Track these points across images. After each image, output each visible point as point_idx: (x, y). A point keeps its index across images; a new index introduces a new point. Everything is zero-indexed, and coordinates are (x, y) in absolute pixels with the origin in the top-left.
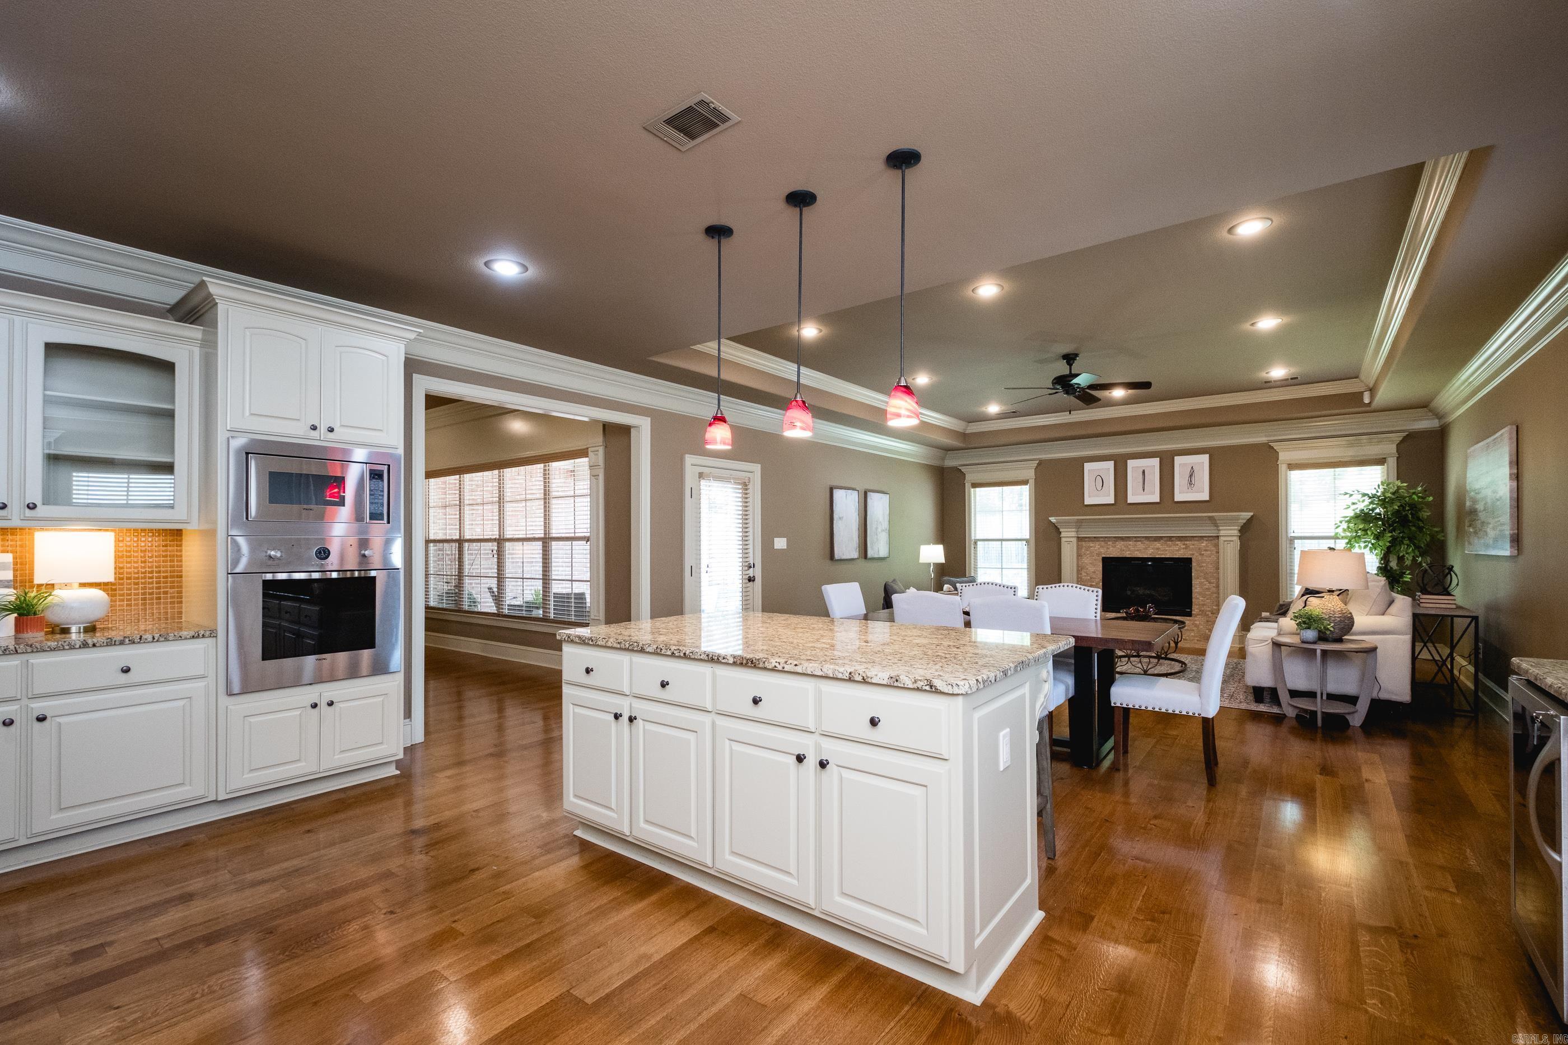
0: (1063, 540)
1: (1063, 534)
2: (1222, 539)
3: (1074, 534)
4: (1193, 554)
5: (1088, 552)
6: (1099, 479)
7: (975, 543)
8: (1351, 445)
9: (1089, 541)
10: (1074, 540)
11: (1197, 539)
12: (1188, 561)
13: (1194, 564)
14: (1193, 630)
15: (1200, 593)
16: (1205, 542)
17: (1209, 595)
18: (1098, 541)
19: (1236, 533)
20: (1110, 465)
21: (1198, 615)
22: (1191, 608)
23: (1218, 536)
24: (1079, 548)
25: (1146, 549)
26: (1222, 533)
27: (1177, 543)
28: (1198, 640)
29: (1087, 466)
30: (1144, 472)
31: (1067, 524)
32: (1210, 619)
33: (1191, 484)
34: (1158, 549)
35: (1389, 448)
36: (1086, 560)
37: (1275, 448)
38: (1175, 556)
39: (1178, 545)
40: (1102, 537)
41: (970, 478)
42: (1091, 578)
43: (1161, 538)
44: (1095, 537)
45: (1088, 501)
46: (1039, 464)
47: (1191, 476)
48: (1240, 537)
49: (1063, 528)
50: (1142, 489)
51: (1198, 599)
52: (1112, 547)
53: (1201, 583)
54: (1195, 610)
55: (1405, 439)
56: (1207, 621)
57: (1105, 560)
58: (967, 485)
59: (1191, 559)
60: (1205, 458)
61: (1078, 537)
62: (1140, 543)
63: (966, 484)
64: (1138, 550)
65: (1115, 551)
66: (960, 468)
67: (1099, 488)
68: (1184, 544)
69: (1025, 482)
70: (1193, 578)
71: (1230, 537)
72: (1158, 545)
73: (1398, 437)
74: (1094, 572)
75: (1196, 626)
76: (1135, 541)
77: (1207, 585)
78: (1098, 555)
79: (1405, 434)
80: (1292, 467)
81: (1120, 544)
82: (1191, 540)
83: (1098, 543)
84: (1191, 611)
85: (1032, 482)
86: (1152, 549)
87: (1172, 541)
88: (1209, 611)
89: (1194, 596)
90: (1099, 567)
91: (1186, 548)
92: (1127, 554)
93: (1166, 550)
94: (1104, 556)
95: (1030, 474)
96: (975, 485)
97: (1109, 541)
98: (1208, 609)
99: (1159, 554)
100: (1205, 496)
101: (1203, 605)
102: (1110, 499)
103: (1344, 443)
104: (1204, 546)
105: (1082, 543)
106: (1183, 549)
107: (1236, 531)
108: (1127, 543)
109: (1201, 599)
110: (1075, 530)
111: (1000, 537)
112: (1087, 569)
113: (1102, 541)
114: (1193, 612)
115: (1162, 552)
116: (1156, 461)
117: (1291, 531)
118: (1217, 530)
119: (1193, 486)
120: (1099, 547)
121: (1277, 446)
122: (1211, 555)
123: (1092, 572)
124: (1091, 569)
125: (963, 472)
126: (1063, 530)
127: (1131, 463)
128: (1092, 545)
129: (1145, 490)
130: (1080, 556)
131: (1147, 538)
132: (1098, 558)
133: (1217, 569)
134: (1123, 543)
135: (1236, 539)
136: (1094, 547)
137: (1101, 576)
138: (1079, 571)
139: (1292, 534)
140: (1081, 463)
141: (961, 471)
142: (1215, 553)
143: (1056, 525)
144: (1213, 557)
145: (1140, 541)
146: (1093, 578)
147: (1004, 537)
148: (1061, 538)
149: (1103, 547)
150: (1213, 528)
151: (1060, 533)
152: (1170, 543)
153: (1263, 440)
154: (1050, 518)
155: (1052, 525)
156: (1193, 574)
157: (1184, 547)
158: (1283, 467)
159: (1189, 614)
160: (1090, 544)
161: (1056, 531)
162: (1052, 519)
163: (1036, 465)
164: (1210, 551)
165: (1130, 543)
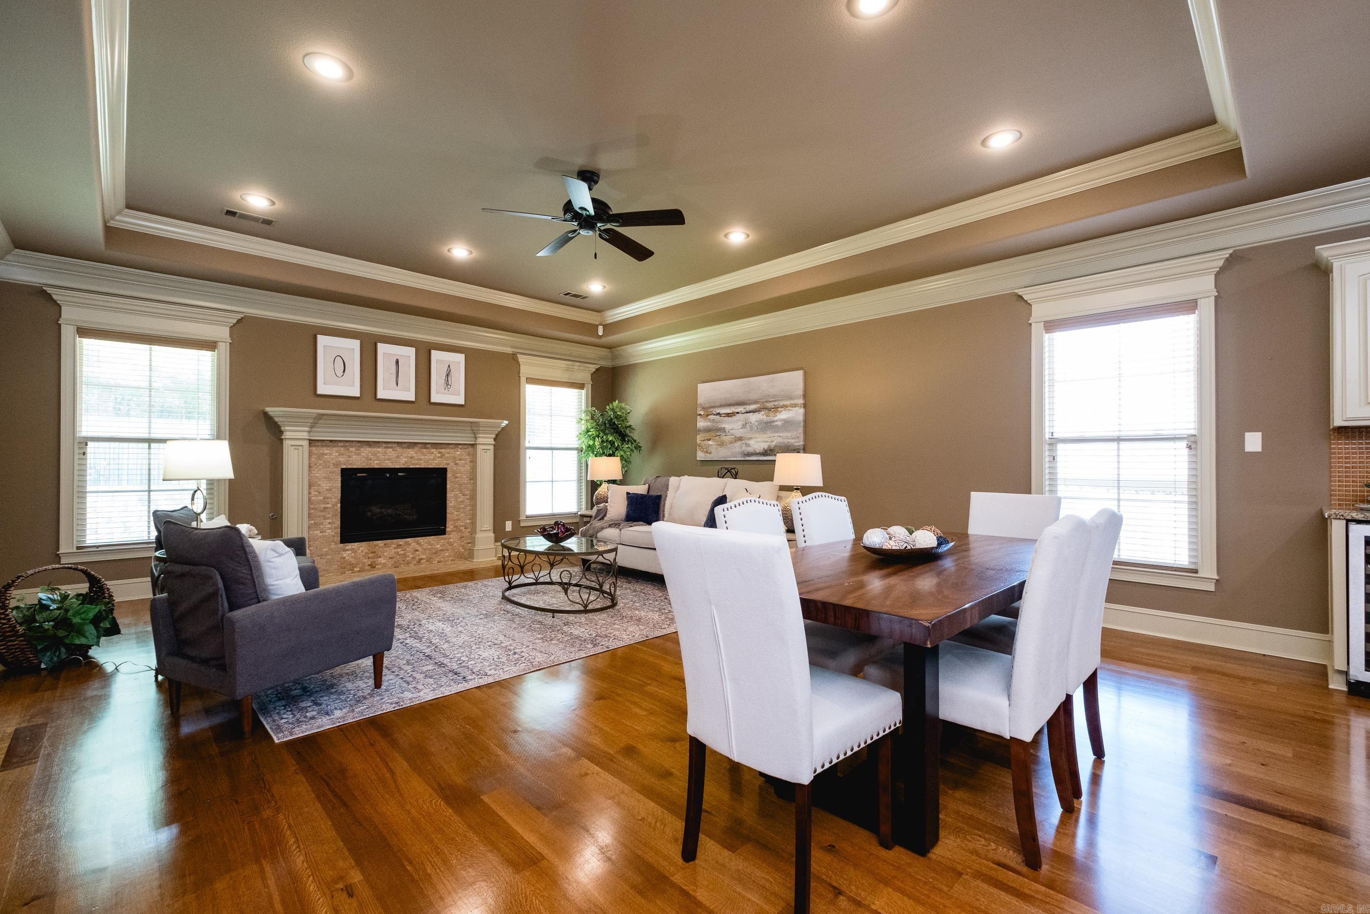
0: (287, 444)
1: (287, 435)
2: (479, 447)
3: (305, 435)
4: (449, 464)
5: (321, 462)
6: (339, 361)
7: (85, 442)
8: (567, 369)
9: (323, 446)
10: (306, 443)
11: (452, 446)
12: (442, 473)
13: (449, 475)
14: (448, 550)
15: (454, 507)
16: (459, 450)
17: (463, 508)
18: (335, 446)
19: (493, 442)
20: (355, 344)
21: (453, 531)
22: (445, 525)
23: (473, 445)
24: (310, 454)
25: (398, 457)
26: (480, 441)
27: (433, 450)
28: (452, 561)
29: (322, 340)
30: (397, 362)
31: (297, 420)
32: (463, 535)
33: (447, 384)
34: (411, 458)
35: (585, 374)
36: (318, 473)
37: (519, 360)
38: (430, 467)
39: (432, 453)
40: (340, 441)
41: (71, 314)
42: (325, 498)
43: (415, 444)
44: (331, 441)
45: (322, 389)
46: (239, 321)
47: (448, 375)
48: (494, 445)
49: (287, 425)
50: (395, 383)
51: (453, 513)
52: (356, 454)
53: (456, 496)
54: (450, 527)
55: (597, 369)
56: (461, 537)
57: (348, 475)
58: (67, 332)
59: (446, 469)
60: (460, 358)
61: (311, 442)
62: (391, 450)
63: (64, 326)
64: (389, 460)
65: (359, 459)
66: (49, 290)
67: (340, 371)
68: (439, 453)
69: (210, 345)
70: (448, 491)
71: (486, 443)
72: (412, 452)
73: (593, 368)
74: (329, 490)
75: (451, 544)
76: (385, 448)
77: (462, 498)
78: (336, 465)
79: (597, 367)
80: (532, 381)
81: (366, 451)
82: (446, 448)
83: (335, 449)
84: (445, 528)
85: (224, 348)
86: (406, 457)
87: (427, 448)
88: (463, 526)
89: (448, 511)
90: (337, 482)
91: (441, 457)
92: (375, 464)
93: (421, 460)
94: (344, 467)
95: (221, 333)
96: (84, 332)
97: (352, 447)
98: (462, 524)
99: (413, 464)
100: (461, 400)
101: (458, 520)
102: (355, 391)
103: (564, 366)
104: (459, 455)
105: (314, 449)
106: (439, 457)
107: (492, 440)
108: (375, 449)
109: (455, 513)
110: (307, 429)
111: (146, 436)
112: (319, 485)
113: (342, 447)
114: (448, 529)
115: (416, 462)
116: (411, 352)
117: (527, 442)
118: (476, 438)
119: (449, 387)
120: (337, 454)
121: (522, 359)
122: (467, 464)
123: (327, 490)
124: (325, 485)
125: (55, 301)
126: (287, 428)
127: (382, 348)
128: (328, 452)
129: (397, 384)
130: (310, 467)
131: (399, 444)
132: (336, 469)
133: (471, 479)
134: (370, 449)
135: (492, 447)
136: (331, 454)
137: (338, 494)
138: (310, 486)
139: (527, 445)
140: (312, 334)
141: (49, 297)
142: (471, 462)
143: (276, 419)
144: (468, 468)
145: (391, 447)
146: (328, 498)
147: (153, 436)
148: (282, 439)
149: (343, 455)
150: (473, 435)
151: (281, 432)
152: (425, 450)
153: (508, 350)
154: (267, 409)
155: (267, 418)
156: (448, 486)
157: (439, 455)
158: (523, 380)
159: (443, 532)
160: (326, 451)
161: (275, 430)
162: (271, 410)
163: (235, 321)
164: (465, 460)
165: (378, 450)
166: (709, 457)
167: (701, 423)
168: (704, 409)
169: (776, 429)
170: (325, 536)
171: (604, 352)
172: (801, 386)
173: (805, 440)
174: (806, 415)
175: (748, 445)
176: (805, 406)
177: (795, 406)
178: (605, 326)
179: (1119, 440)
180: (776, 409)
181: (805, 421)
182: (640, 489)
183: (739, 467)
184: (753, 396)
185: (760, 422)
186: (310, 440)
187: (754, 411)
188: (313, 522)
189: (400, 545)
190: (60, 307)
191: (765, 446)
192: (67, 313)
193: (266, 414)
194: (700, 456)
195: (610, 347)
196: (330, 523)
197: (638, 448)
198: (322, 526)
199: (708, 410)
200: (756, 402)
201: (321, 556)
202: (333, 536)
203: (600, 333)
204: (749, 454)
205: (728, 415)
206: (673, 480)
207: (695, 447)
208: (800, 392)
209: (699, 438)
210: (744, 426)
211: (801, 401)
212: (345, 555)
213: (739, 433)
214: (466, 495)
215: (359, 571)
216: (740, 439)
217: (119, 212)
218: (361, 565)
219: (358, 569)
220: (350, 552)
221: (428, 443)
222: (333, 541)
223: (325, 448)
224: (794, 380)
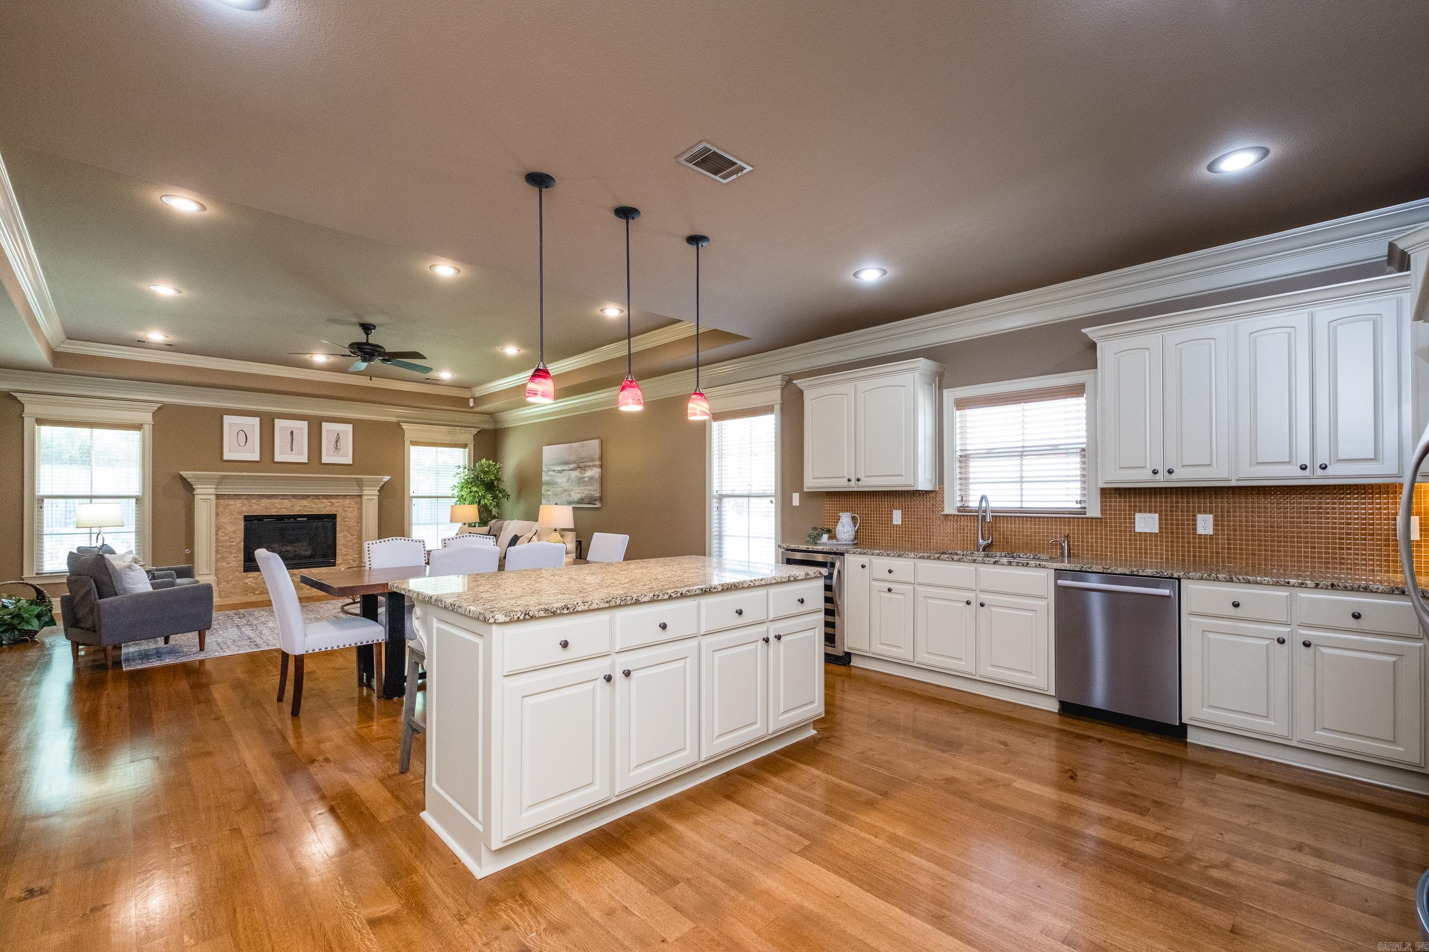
0: (197, 498)
1: (197, 491)
2: (365, 498)
3: (213, 491)
4: (338, 511)
5: (227, 511)
6: (242, 435)
7: (42, 499)
8: (451, 433)
9: (228, 499)
10: (213, 498)
11: (341, 497)
12: (333, 517)
13: (338, 520)
15: (343, 545)
16: (347, 500)
17: (351, 546)
18: (240, 499)
19: (377, 493)
20: (256, 421)
21: (342, 564)
22: (335, 559)
23: (360, 496)
24: (217, 506)
25: (293, 506)
26: (365, 492)
27: (323, 501)
29: (227, 419)
30: (292, 433)
31: (205, 480)
33: (337, 449)
34: (305, 506)
35: (468, 436)
36: (224, 519)
37: (403, 427)
38: (321, 513)
39: (324, 502)
40: (243, 495)
41: (31, 409)
42: (230, 538)
43: (308, 496)
44: (235, 495)
45: (227, 456)
46: (160, 408)
47: (337, 441)
48: (379, 496)
49: (198, 484)
50: (290, 449)
51: (341, 550)
52: (257, 505)
53: (345, 536)
54: (339, 560)
55: (478, 432)
57: (248, 519)
58: (28, 422)
59: (336, 515)
60: (349, 428)
61: (218, 497)
62: (286, 501)
63: (26, 419)
64: (285, 508)
65: (259, 509)
66: (15, 394)
67: (242, 442)
68: (330, 502)
69: (138, 427)
70: (337, 532)
71: (371, 495)
72: (305, 502)
73: (474, 431)
74: (234, 532)
76: (282, 499)
77: (350, 538)
78: (240, 513)
79: (479, 430)
80: (415, 443)
81: (265, 502)
82: (336, 499)
83: (239, 501)
84: (335, 562)
85: (148, 429)
86: (300, 506)
87: (319, 499)
88: (350, 559)
89: (338, 548)
90: (241, 525)
91: (332, 506)
92: (274, 512)
93: (313, 508)
94: (247, 514)
95: (147, 417)
96: (40, 421)
97: (252, 499)
99: (306, 512)
100: (349, 461)
101: (347, 555)
102: (256, 457)
104: (347, 504)
105: (221, 501)
106: (329, 506)
107: (377, 491)
108: (273, 500)
109: (344, 549)
110: (214, 486)
111: (89, 494)
112: (225, 528)
113: (245, 499)
114: (337, 562)
115: (309, 509)
116: (304, 425)
117: (411, 491)
118: (362, 490)
119: (338, 450)
120: (241, 505)
121: (405, 426)
122: (354, 511)
123: (232, 532)
124: (230, 528)
125: (19, 402)
126: (197, 486)
127: (278, 423)
128: (233, 503)
129: (292, 450)
130: (217, 514)
131: (294, 496)
132: (240, 516)
133: (358, 523)
134: (268, 501)
135: (376, 498)
136: (235, 505)
137: (242, 536)
138: (217, 531)
139: (412, 494)
140: (219, 415)
141: (15, 398)
142: (358, 509)
143: (189, 480)
144: (356, 513)
145: (287, 499)
146: (233, 538)
147: (94, 494)
148: (194, 495)
149: (245, 505)
150: (359, 488)
151: (194, 489)
152: (317, 501)
153: (394, 419)
154: (181, 473)
155: (183, 480)
156: (337, 529)
157: (330, 504)
158: (407, 442)
159: (334, 564)
160: (231, 502)
161: (188, 487)
162: (184, 473)
163: (156, 409)
164: (353, 508)
165: (276, 501)
167: (544, 478)
168: (546, 466)
170: (230, 567)
171: (487, 417)
172: (598, 451)
175: (570, 496)
177: (595, 466)
178: (475, 399)
179: (749, 496)
180: (585, 468)
184: (573, 458)
186: (216, 495)
188: (220, 556)
189: (295, 574)
190: (23, 405)
191: (579, 496)
192: (28, 409)
193: (181, 476)
194: (544, 503)
195: (490, 414)
196: (234, 557)
198: (227, 559)
199: (548, 467)
200: (574, 463)
201: (227, 582)
202: (237, 567)
203: (471, 404)
205: (559, 472)
206: (506, 523)
207: (541, 496)
208: (597, 456)
209: (544, 488)
211: (598, 463)
212: (247, 581)
214: (354, 535)
215: (259, 594)
217: (63, 342)
218: (261, 589)
219: (258, 592)
220: (252, 579)
221: (320, 495)
222: (237, 571)
223: (230, 501)
224: (594, 445)
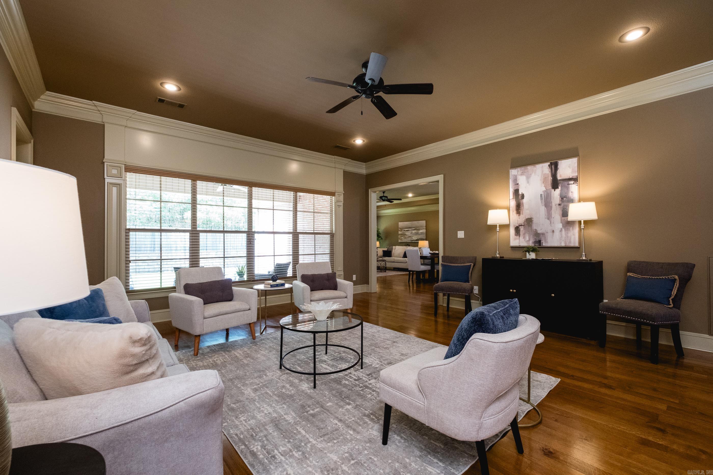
166: (402, 241)
167: (400, 233)
168: (400, 229)
169: (419, 234)
172: (425, 224)
173: (426, 237)
174: (426, 231)
175: (412, 238)
176: (426, 229)
177: (424, 229)
180: (419, 230)
181: (426, 233)
182: (386, 249)
183: (410, 244)
184: (413, 226)
185: (415, 233)
187: (414, 230)
191: (417, 238)
194: (400, 241)
197: (382, 239)
199: (402, 229)
200: (414, 228)
204: (412, 241)
205: (407, 231)
206: (394, 247)
207: (398, 239)
208: (425, 226)
209: (399, 236)
210: (411, 233)
211: (425, 228)
213: (410, 235)
216: (410, 237)
224: (424, 223)
